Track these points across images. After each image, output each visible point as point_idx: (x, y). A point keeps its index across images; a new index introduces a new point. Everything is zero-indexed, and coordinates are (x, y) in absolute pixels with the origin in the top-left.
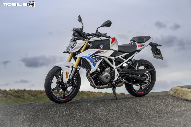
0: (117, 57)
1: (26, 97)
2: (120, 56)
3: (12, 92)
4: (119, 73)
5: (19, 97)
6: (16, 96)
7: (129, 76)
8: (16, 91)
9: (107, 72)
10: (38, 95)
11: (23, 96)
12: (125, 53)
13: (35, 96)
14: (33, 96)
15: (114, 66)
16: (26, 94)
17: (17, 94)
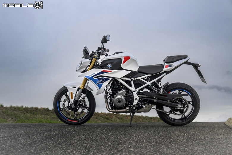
0: (136, 79)
1: (113, 119)
2: (140, 78)
3: (102, 115)
4: (139, 97)
5: (108, 119)
6: (106, 118)
7: (154, 101)
8: (106, 114)
9: (120, 94)
10: (124, 119)
11: (111, 118)
12: (147, 74)
13: (122, 119)
14: (119, 119)
15: (133, 89)
16: (114, 117)
17: (106, 116)
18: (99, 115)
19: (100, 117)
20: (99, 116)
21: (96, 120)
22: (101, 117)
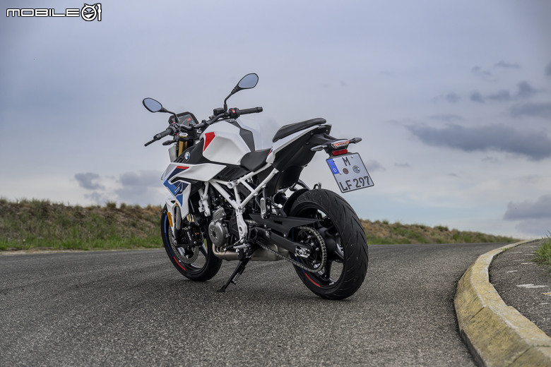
2: (242, 180)
7: (265, 234)
9: (215, 217)
15: (237, 205)
18: (143, 215)
19: (144, 221)
20: (141, 218)
21: (132, 233)
22: (147, 220)
